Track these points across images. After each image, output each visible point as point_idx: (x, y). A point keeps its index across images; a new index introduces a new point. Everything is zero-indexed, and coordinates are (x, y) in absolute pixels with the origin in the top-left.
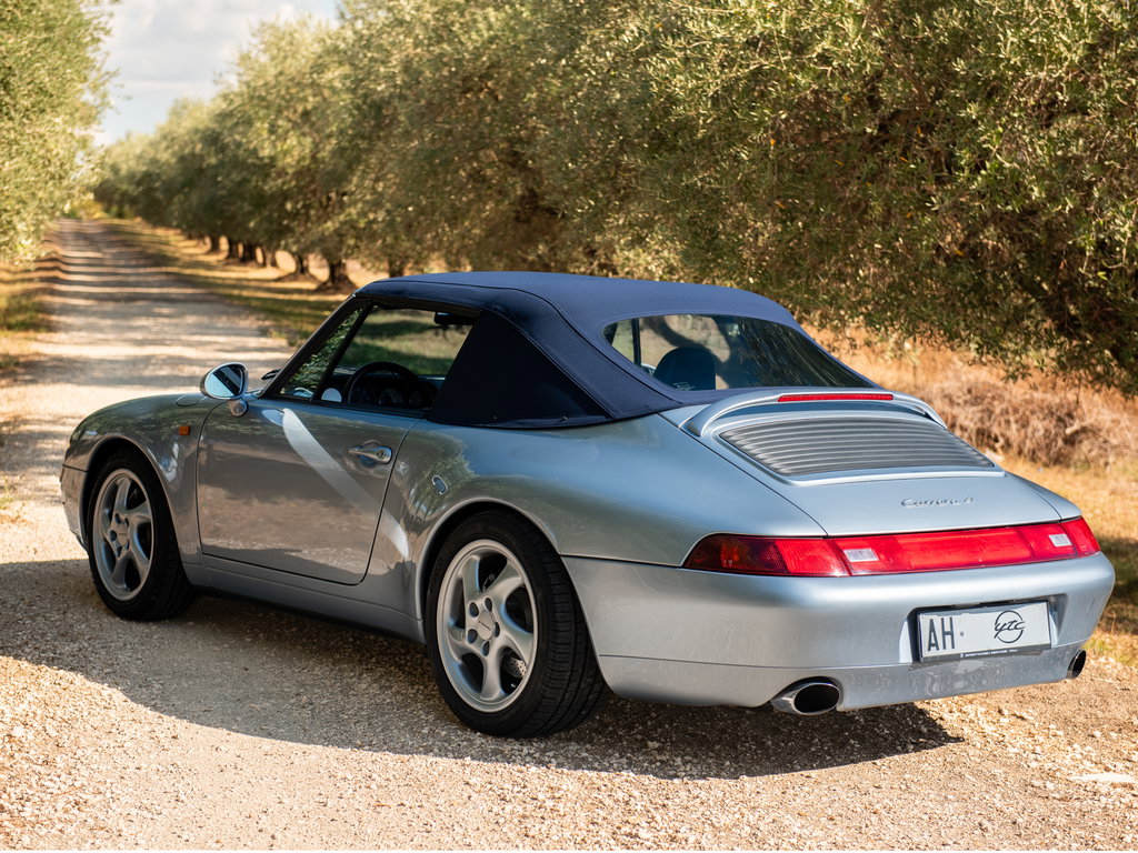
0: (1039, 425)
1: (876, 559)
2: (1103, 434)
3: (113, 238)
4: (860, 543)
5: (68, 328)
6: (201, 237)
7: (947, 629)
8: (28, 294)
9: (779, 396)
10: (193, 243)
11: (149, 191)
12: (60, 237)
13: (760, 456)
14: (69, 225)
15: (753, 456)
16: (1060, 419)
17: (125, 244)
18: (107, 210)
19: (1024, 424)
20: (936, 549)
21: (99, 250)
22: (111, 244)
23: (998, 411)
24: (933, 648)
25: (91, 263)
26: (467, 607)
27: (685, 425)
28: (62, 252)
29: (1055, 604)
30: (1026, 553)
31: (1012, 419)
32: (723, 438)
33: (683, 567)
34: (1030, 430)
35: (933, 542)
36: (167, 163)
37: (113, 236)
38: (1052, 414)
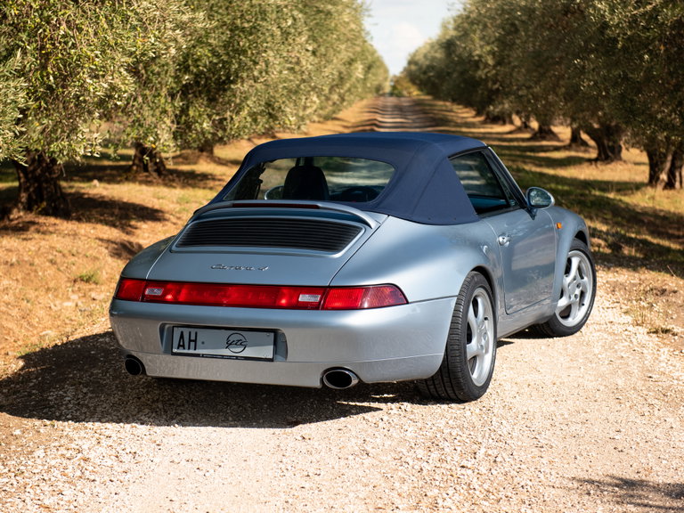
7: (193, 338)
21: (405, 117)
22: (415, 112)
24: (181, 348)
37: (417, 107)
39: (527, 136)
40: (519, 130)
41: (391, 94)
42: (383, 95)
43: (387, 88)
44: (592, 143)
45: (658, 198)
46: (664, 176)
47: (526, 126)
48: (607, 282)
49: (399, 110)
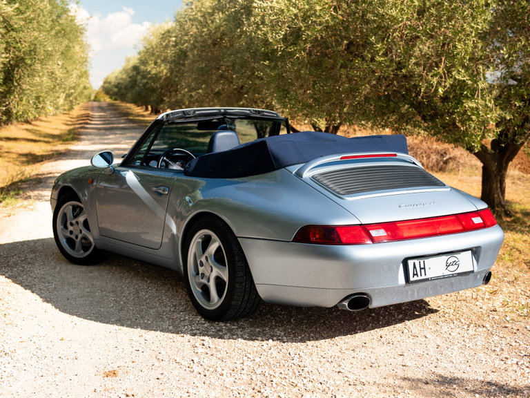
0: (434, 157)
1: (386, 234)
2: (457, 159)
3: (112, 108)
4: (378, 227)
5: (84, 140)
6: (142, 105)
7: (422, 266)
8: (74, 129)
9: (340, 157)
10: (140, 108)
11: (120, 89)
12: (92, 109)
13: (331, 186)
14: (96, 104)
15: (327, 186)
16: (442, 155)
17: (115, 110)
18: (111, 98)
19: (428, 157)
20: (416, 228)
21: (105, 112)
22: (110, 110)
23: (419, 153)
24: (416, 276)
25: (100, 117)
26: (199, 263)
27: (296, 173)
28: (91, 113)
29: (476, 251)
30: (460, 228)
31: (424, 155)
32: (314, 178)
33: (292, 241)
34: (431, 159)
35: (414, 225)
36: (125, 79)
37: (111, 107)
38: (439, 153)
41: (94, 101)
42: (91, 101)
43: (93, 97)
49: (101, 109)
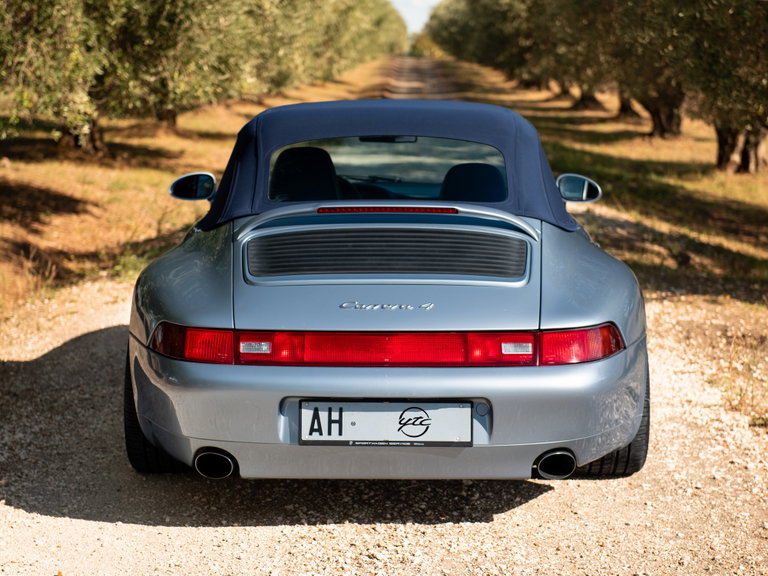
1: (269, 352)
7: (335, 418)
9: (317, 208)
10: (496, 73)
24: (316, 434)
28: (394, 83)
32: (248, 244)
33: (148, 346)
39: (566, 104)
40: (557, 97)
41: (411, 54)
42: (401, 55)
43: (406, 47)
44: (645, 114)
45: (728, 185)
46: (736, 158)
47: (565, 93)
48: (678, 323)
